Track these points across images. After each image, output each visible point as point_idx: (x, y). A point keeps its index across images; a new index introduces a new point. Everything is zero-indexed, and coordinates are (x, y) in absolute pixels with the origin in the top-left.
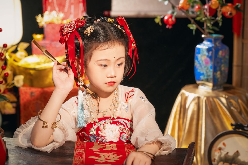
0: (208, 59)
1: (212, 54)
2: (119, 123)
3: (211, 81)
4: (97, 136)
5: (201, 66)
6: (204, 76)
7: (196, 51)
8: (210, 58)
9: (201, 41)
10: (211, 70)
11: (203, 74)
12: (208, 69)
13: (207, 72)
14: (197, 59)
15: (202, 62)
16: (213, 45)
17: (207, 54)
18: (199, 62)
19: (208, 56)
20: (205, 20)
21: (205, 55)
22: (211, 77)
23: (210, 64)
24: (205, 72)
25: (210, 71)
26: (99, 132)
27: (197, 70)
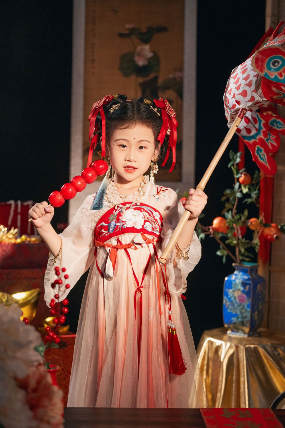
0: (244, 295)
1: (249, 288)
2: (144, 210)
3: (248, 325)
4: (117, 222)
5: (233, 304)
6: (238, 318)
7: (225, 284)
8: (247, 294)
9: (231, 271)
10: (249, 310)
11: (236, 315)
12: (243, 308)
13: (241, 313)
14: (227, 295)
15: (235, 299)
16: (250, 277)
17: (242, 288)
18: (229, 299)
19: (243, 292)
20: (238, 244)
21: (239, 290)
22: (249, 318)
23: (247, 302)
24: (239, 313)
25: (246, 310)
26: (120, 218)
27: (226, 309)
